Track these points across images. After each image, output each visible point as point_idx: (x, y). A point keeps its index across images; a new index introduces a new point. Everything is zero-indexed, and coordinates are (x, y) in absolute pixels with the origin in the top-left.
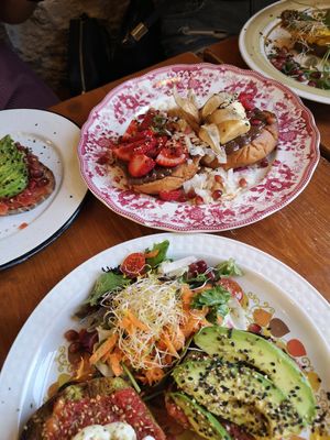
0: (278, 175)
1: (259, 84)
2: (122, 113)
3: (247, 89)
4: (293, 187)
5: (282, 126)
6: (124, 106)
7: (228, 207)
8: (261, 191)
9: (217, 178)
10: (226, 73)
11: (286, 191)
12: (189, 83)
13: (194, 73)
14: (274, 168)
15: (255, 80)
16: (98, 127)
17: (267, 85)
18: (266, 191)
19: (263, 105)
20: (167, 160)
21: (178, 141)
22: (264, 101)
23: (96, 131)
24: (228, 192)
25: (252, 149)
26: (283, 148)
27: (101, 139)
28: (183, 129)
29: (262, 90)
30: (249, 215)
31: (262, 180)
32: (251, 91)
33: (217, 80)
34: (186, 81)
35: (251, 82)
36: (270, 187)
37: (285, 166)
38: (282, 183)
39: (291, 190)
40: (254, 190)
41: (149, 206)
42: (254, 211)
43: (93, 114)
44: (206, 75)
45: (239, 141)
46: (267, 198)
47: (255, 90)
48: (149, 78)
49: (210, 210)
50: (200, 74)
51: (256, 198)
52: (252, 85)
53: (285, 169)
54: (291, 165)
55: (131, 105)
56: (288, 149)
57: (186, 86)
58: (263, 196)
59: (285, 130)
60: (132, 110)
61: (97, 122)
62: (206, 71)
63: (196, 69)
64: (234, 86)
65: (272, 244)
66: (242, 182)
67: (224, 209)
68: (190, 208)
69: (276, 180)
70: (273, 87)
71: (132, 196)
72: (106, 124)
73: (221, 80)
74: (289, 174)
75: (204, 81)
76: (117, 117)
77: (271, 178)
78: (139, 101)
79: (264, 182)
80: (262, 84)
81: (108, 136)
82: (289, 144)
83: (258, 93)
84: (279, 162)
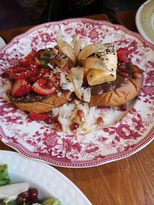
0: (130, 123)
1: (140, 44)
2: (36, 44)
3: (130, 46)
4: (139, 139)
5: (147, 81)
6: (40, 39)
7: (79, 141)
8: (111, 133)
9: (79, 113)
10: (119, 31)
11: (132, 141)
12: (90, 33)
13: (96, 27)
14: (129, 114)
15: (137, 41)
16: (15, 50)
17: (145, 46)
18: (116, 134)
19: (138, 60)
20: (39, 88)
21: (55, 75)
22: (140, 58)
23: (12, 53)
24: (84, 127)
25: (114, 95)
26: (143, 99)
27: (13, 59)
28: (62, 66)
29: (140, 49)
30: (91, 156)
31: (116, 122)
32: (132, 48)
33: (110, 35)
34: (89, 31)
35: (134, 41)
36: (120, 132)
37: (139, 116)
38: (131, 132)
39: (136, 142)
40: (106, 130)
41: (19, 121)
42: (98, 153)
43: (15, 40)
44: (103, 30)
45: (105, 86)
46: (113, 142)
47: (136, 48)
48: (64, 24)
49: (63, 139)
50: (100, 28)
51: (104, 139)
52: (134, 44)
53: (138, 119)
54: (144, 117)
55: (45, 39)
56: (146, 101)
57: (88, 34)
58: (111, 138)
59: (149, 85)
60: (44, 43)
61: (15, 46)
62: (104, 27)
63: (98, 24)
64: (121, 42)
65: (107, 183)
66: (100, 120)
67: (75, 142)
68: (49, 133)
69: (127, 127)
70: (149, 48)
71: (11, 109)
72: (22, 49)
73: (113, 35)
74: (139, 125)
75: (101, 34)
76: (32, 45)
77: (124, 123)
78: (52, 38)
79: (117, 126)
80: (142, 44)
81: (19, 58)
82: (148, 97)
83: (137, 50)
84: (135, 111)
